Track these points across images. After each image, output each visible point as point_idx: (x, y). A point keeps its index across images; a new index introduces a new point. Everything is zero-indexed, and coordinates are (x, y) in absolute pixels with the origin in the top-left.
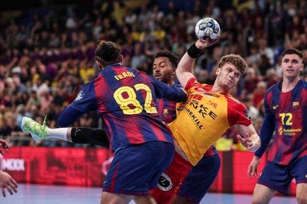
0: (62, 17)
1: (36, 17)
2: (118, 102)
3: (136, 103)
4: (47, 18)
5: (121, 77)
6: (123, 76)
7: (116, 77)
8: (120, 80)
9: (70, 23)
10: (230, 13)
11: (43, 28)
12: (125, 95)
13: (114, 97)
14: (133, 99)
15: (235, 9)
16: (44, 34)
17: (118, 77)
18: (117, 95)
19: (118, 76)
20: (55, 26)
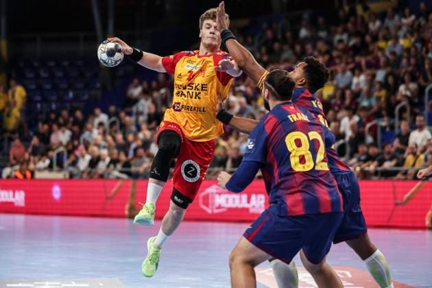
0: (295, 26)
1: (265, 25)
2: (290, 149)
3: (309, 157)
5: (295, 119)
6: (297, 117)
7: (289, 116)
8: (295, 122)
9: (303, 33)
12: (298, 143)
13: (286, 141)
14: (305, 150)
17: (293, 118)
18: (290, 140)
19: (292, 115)
20: (289, 35)
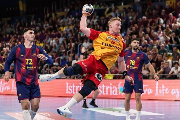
4: (22, 21)
10: (103, 18)
11: (21, 25)
15: (105, 16)
16: (21, 28)
